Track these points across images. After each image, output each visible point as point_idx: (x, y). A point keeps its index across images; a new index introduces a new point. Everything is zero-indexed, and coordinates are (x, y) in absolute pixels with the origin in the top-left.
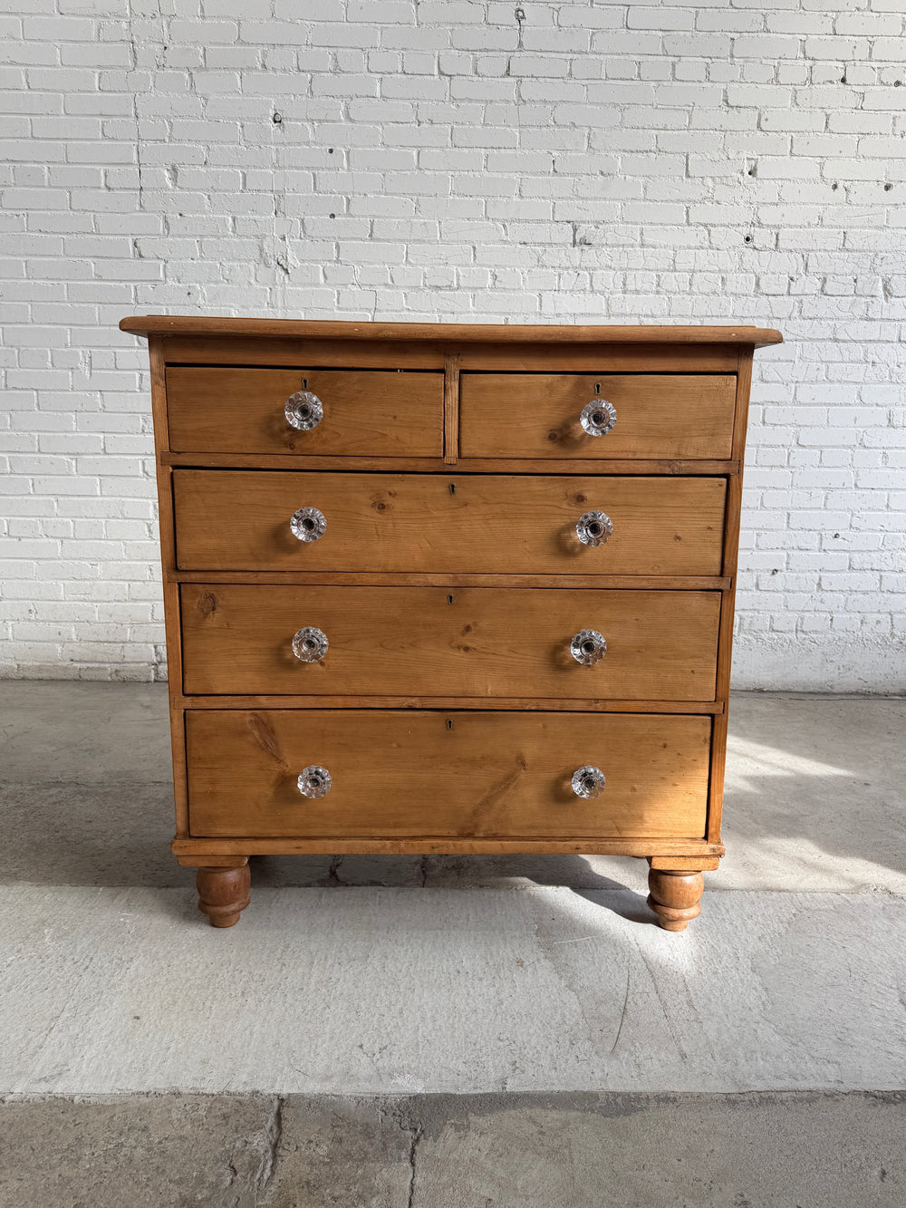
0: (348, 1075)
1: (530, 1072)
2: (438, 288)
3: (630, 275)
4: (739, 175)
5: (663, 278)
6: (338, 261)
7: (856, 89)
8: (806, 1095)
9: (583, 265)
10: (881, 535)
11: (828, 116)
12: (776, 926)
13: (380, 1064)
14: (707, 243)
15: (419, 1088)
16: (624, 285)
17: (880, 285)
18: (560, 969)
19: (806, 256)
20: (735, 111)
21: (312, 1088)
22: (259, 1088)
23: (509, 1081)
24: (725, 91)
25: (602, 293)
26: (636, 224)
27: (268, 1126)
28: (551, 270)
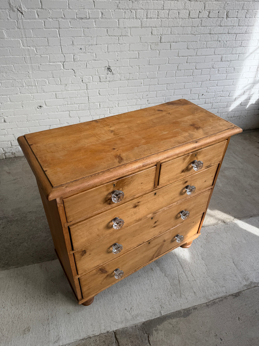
0: (127, 320)
1: (165, 307)
2: (82, 18)
3: (149, 11)
5: (159, 13)
6: (42, 8)
9: (133, 8)
10: (214, 93)
13: (132, 314)
15: (144, 320)
16: (147, 15)
17: (226, 13)
18: (162, 270)
19: (205, 3)
21: (120, 326)
22: (108, 330)
23: (162, 312)
25: (139, 19)
27: (115, 341)
28: (122, 10)
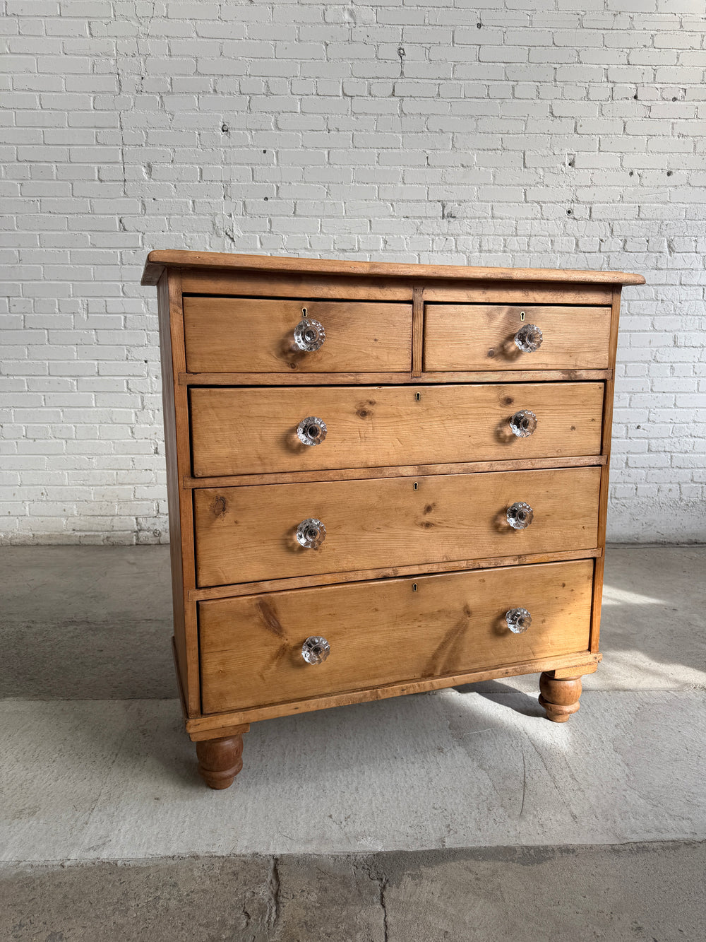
0: (323, 838)
1: (462, 832)
2: (344, 250)
3: (485, 239)
4: (562, 166)
5: (508, 241)
6: (270, 232)
7: (645, 103)
8: (670, 844)
9: (450, 232)
10: (671, 426)
11: (625, 123)
12: (626, 716)
13: (347, 829)
14: (539, 215)
15: (380, 848)
16: (480, 246)
17: (666, 244)
18: (471, 754)
19: (611, 224)
20: (558, 120)
21: (298, 849)
22: (258, 851)
23: (446, 840)
24: (551, 106)
25: (464, 253)
26: (488, 202)
27: (269, 880)
28: (427, 237)
